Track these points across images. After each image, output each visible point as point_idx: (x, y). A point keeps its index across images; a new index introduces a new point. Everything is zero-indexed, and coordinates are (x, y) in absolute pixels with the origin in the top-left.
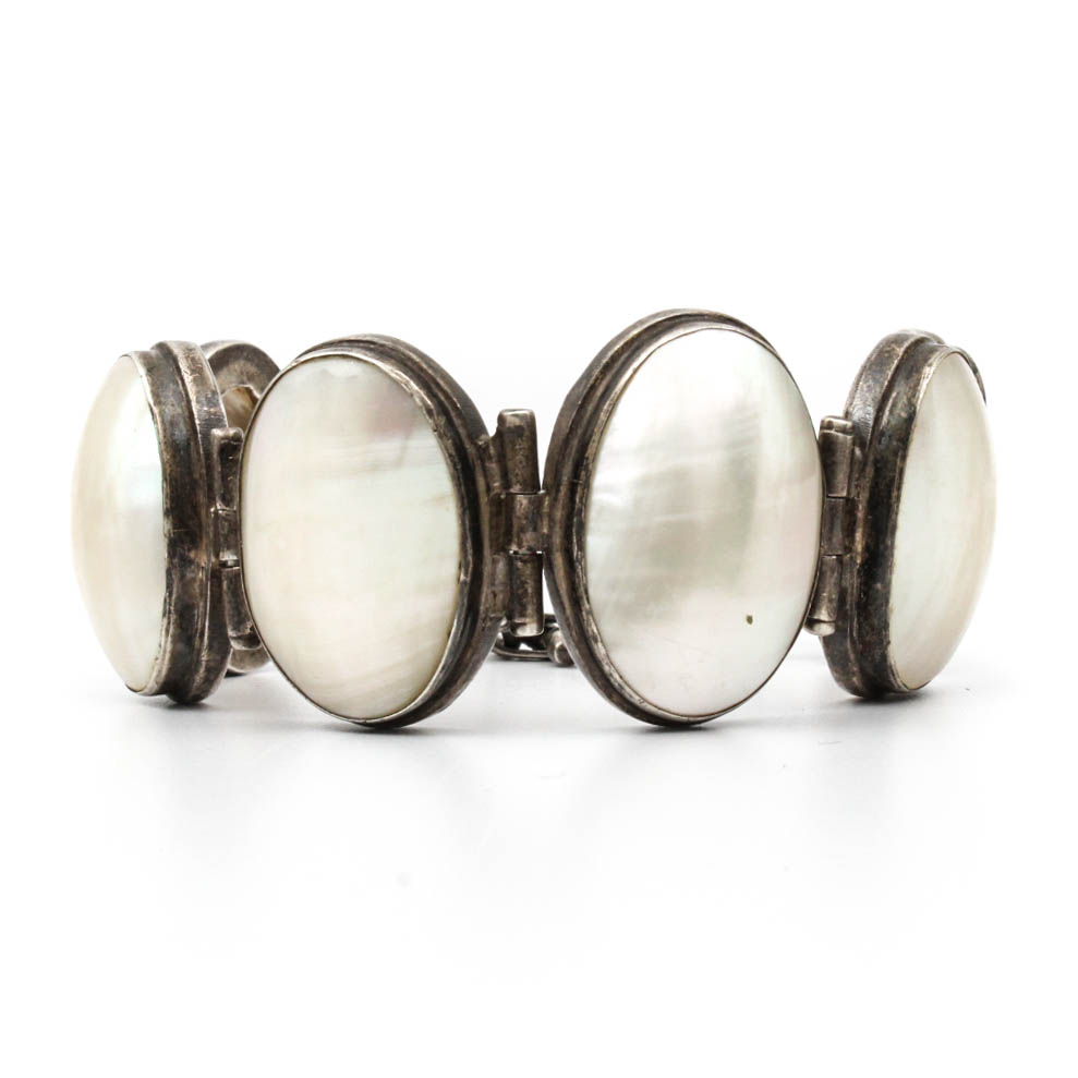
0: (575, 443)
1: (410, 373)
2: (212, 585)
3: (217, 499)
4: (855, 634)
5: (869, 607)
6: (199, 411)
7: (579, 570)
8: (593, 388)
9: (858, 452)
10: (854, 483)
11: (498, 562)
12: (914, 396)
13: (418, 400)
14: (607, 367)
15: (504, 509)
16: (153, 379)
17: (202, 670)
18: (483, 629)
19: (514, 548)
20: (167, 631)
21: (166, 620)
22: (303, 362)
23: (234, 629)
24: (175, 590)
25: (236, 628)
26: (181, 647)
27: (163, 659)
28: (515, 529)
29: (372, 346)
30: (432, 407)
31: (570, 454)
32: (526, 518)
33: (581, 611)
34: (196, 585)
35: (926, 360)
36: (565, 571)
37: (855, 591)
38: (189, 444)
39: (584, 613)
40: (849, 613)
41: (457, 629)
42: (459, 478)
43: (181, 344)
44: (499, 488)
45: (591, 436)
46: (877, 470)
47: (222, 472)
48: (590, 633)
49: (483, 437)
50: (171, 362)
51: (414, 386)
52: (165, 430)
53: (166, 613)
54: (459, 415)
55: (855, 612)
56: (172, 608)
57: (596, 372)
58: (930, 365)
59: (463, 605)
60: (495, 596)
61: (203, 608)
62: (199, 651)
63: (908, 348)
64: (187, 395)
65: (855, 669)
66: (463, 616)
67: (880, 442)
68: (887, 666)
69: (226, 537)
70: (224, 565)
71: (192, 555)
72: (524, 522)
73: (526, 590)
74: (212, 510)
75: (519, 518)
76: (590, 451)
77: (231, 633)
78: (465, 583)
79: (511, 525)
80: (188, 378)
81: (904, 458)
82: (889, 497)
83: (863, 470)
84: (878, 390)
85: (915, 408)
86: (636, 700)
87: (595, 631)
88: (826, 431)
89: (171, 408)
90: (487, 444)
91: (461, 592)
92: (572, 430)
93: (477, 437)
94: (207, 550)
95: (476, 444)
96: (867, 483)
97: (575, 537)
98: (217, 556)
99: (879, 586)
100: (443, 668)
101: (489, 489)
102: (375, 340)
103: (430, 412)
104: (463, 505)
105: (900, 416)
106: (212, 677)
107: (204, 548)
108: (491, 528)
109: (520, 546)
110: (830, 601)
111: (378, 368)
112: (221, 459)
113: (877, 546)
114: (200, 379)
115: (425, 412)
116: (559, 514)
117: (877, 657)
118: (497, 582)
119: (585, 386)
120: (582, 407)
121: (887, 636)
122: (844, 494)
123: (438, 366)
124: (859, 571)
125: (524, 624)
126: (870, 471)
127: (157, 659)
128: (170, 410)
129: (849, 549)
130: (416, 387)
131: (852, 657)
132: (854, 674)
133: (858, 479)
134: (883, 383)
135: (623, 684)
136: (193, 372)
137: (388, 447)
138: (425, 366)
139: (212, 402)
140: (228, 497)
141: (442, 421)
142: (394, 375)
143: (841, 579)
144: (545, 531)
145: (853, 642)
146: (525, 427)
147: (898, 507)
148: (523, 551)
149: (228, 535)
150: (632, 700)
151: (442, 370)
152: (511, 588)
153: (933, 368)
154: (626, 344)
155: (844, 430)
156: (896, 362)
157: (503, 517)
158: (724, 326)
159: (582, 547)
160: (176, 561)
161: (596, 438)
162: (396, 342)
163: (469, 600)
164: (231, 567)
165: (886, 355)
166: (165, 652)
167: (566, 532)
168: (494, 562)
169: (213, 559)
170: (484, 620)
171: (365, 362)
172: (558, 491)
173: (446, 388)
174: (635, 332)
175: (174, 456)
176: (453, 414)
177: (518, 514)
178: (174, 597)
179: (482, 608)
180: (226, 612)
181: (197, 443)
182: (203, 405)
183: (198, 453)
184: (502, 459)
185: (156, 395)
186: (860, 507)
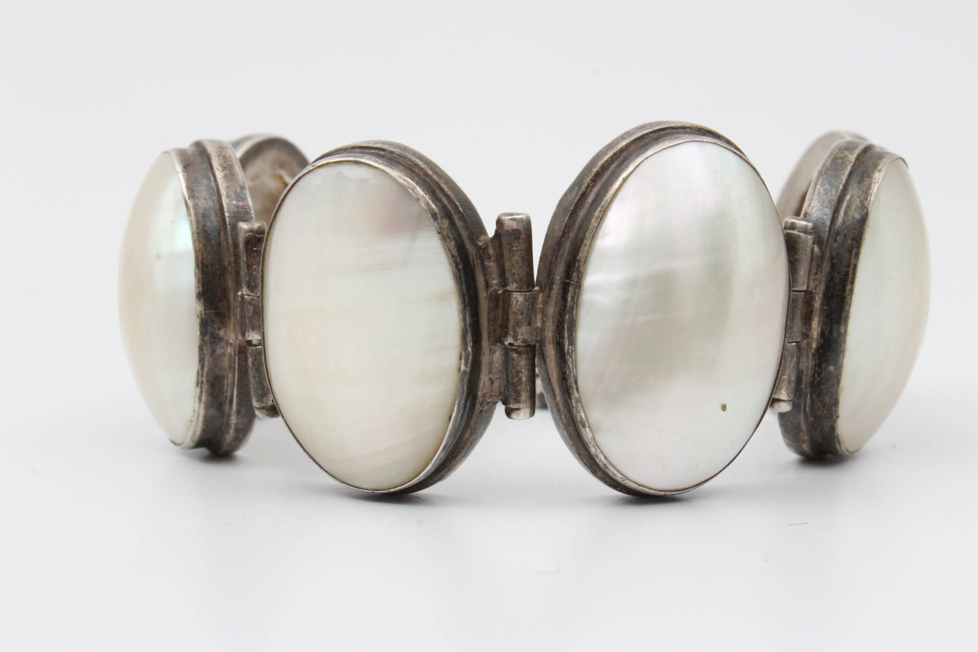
0: (567, 245)
1: (416, 179)
2: (239, 360)
3: (243, 285)
4: (808, 409)
5: (822, 387)
6: (228, 204)
7: (570, 363)
8: (584, 195)
9: (816, 249)
10: (813, 277)
11: (496, 351)
12: (866, 199)
13: (423, 204)
14: (598, 175)
15: (501, 304)
16: (188, 175)
17: (232, 431)
18: (481, 412)
19: (510, 340)
20: (200, 399)
21: (198, 390)
22: (319, 167)
23: (258, 401)
24: (206, 364)
25: (260, 400)
26: (212, 411)
27: (197, 422)
28: (511, 324)
29: (382, 153)
30: (437, 210)
31: (562, 255)
32: (522, 313)
33: (571, 399)
34: (226, 359)
35: (875, 166)
36: (557, 362)
37: (809, 372)
38: (219, 234)
39: (573, 401)
40: (804, 391)
41: (458, 414)
42: (460, 277)
43: (214, 142)
44: (497, 284)
45: (582, 240)
46: (833, 266)
47: (248, 261)
48: (579, 419)
49: (482, 238)
50: (205, 158)
51: (420, 191)
52: (198, 222)
53: (199, 383)
54: (462, 217)
55: (809, 390)
56: (204, 379)
57: (588, 180)
58: (880, 171)
59: (463, 392)
60: (492, 382)
61: (231, 380)
62: (229, 415)
63: (859, 155)
64: (218, 190)
65: (806, 438)
66: (463, 402)
67: (836, 241)
68: (834, 436)
69: (250, 319)
70: (250, 343)
71: (222, 333)
72: (520, 317)
73: (520, 380)
74: (239, 293)
75: (515, 313)
76: (581, 255)
77: (255, 404)
78: (465, 372)
79: (508, 320)
80: (219, 174)
81: (857, 255)
82: (843, 289)
83: (819, 266)
84: (834, 192)
85: (867, 210)
86: (619, 477)
87: (583, 417)
88: (790, 231)
89: (204, 201)
90: (486, 244)
91: (462, 380)
92: (564, 233)
93: (478, 238)
94: (234, 329)
95: (476, 245)
96: (823, 277)
97: (566, 333)
98: (243, 335)
99: (832, 368)
100: (444, 448)
101: (487, 286)
102: (385, 147)
103: (434, 216)
104: (464, 302)
105: (853, 217)
106: (241, 436)
107: (232, 327)
108: (489, 321)
109: (515, 339)
110: (789, 382)
111: (387, 174)
112: (247, 250)
113: (831, 332)
114: (230, 175)
115: (430, 216)
116: (551, 310)
117: (826, 429)
118: (493, 371)
119: (577, 194)
120: (574, 213)
121: (836, 411)
122: (804, 288)
123: (443, 172)
124: (814, 355)
125: (518, 409)
126: (826, 266)
127: (192, 421)
128: (202, 203)
129: (806, 336)
130: (421, 192)
131: (804, 427)
132: (804, 442)
133: (816, 274)
134: (838, 187)
135: (607, 464)
136: (224, 168)
137: (396, 247)
138: (430, 172)
139: (240, 197)
140: (252, 283)
141: (446, 223)
142: (401, 181)
143: (799, 363)
144: (539, 325)
145: (806, 416)
146: (522, 230)
147: (851, 299)
148: (519, 343)
149: (253, 318)
150: (615, 478)
151: (446, 175)
152: (507, 376)
153: (882, 174)
154: (615, 154)
155: (805, 231)
156: (849, 168)
157: (500, 312)
158: (706, 139)
159: (572, 342)
160: (207, 338)
161: (587, 242)
162: (405, 148)
163: (469, 388)
164: (255, 345)
165: (840, 161)
166: (198, 416)
167: (558, 326)
168: (492, 352)
169: (240, 338)
170: (481, 404)
171: (375, 168)
172: (551, 289)
173: (449, 193)
174: (624, 143)
175: (205, 246)
176: (455, 217)
177: (514, 309)
178: (206, 369)
179: (480, 393)
180: (251, 386)
181: (226, 234)
182: (232, 199)
183: (228, 242)
184: (500, 258)
185: (190, 189)
186: (817, 298)
